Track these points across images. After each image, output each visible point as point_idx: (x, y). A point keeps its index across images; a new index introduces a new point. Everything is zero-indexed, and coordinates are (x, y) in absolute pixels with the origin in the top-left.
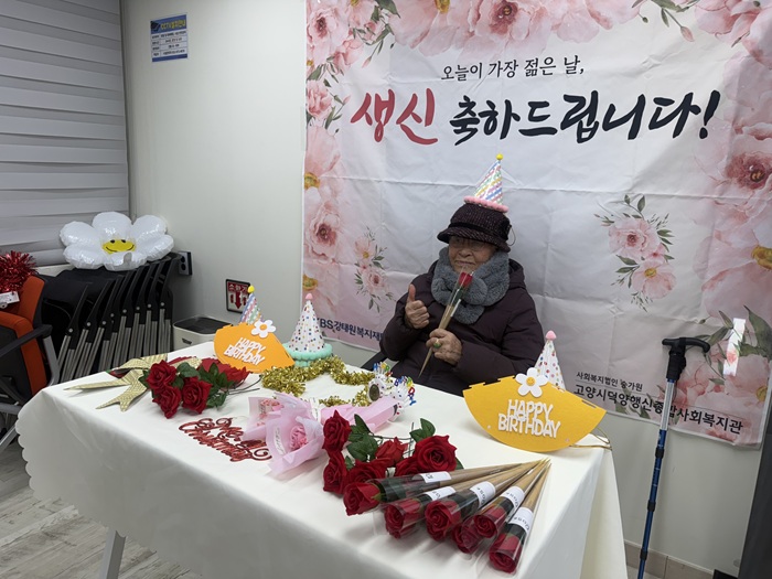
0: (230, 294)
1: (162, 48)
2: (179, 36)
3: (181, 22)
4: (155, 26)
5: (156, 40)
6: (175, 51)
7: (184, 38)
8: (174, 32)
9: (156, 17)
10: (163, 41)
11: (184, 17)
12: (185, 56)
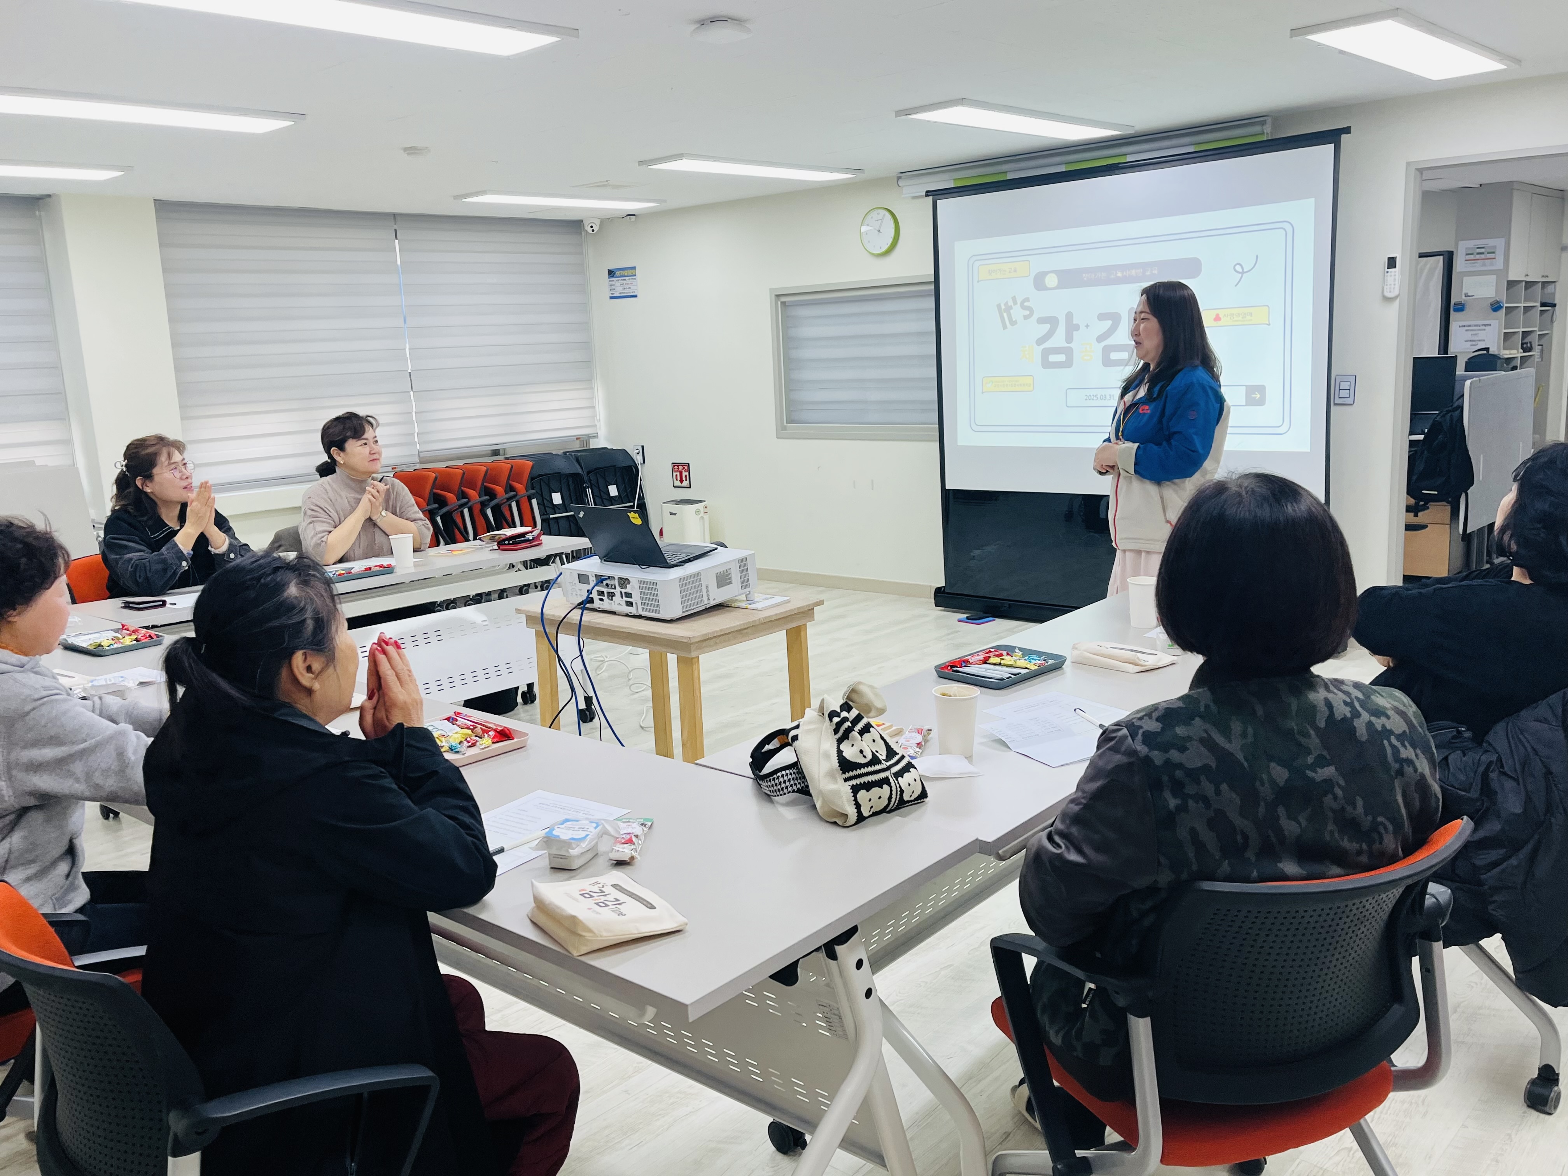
0: (675, 474)
1: (618, 289)
2: (630, 281)
3: (632, 271)
4: (611, 273)
5: (612, 283)
6: (628, 292)
7: (634, 283)
8: (627, 278)
9: (612, 267)
10: (618, 284)
11: (634, 268)
12: (636, 296)
